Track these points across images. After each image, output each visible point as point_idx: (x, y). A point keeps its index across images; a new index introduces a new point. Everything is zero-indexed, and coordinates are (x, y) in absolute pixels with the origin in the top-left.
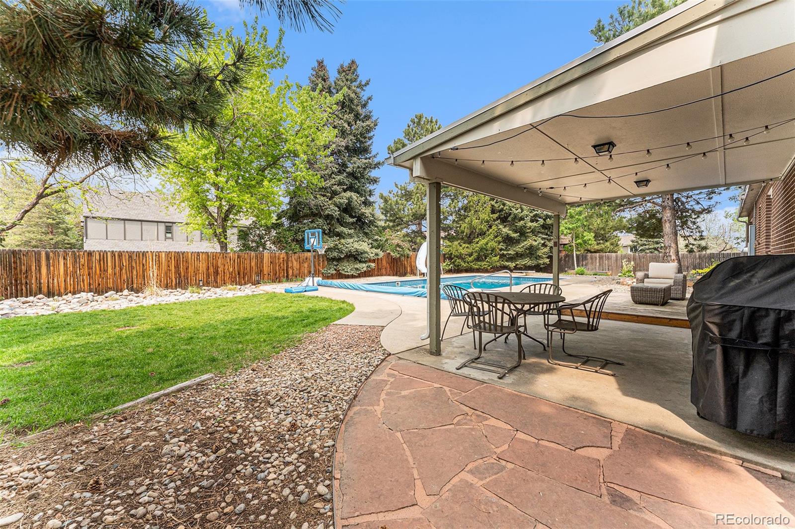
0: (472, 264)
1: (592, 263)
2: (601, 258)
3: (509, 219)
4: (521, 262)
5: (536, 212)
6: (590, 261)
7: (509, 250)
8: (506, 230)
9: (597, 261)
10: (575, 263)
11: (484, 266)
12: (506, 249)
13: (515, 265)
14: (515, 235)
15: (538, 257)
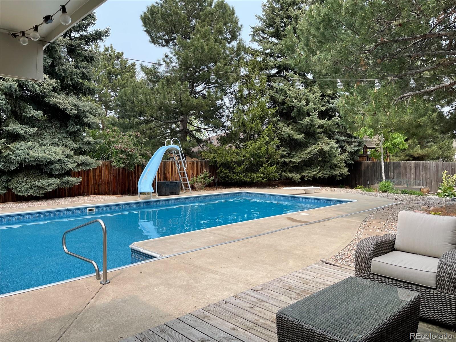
0: (241, 176)
1: (406, 175)
2: (417, 167)
3: (292, 115)
4: (310, 173)
5: (331, 105)
6: (403, 172)
7: (292, 157)
8: (287, 130)
9: (413, 171)
10: (383, 174)
11: (257, 179)
12: (289, 155)
13: (300, 177)
14: (300, 137)
15: (333, 167)
